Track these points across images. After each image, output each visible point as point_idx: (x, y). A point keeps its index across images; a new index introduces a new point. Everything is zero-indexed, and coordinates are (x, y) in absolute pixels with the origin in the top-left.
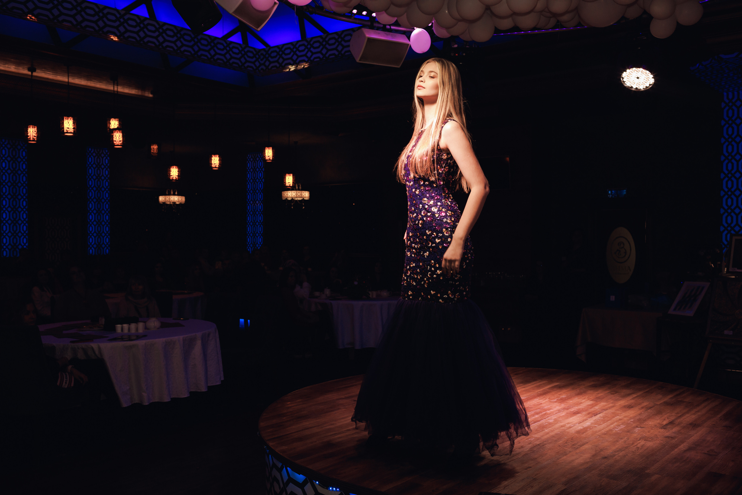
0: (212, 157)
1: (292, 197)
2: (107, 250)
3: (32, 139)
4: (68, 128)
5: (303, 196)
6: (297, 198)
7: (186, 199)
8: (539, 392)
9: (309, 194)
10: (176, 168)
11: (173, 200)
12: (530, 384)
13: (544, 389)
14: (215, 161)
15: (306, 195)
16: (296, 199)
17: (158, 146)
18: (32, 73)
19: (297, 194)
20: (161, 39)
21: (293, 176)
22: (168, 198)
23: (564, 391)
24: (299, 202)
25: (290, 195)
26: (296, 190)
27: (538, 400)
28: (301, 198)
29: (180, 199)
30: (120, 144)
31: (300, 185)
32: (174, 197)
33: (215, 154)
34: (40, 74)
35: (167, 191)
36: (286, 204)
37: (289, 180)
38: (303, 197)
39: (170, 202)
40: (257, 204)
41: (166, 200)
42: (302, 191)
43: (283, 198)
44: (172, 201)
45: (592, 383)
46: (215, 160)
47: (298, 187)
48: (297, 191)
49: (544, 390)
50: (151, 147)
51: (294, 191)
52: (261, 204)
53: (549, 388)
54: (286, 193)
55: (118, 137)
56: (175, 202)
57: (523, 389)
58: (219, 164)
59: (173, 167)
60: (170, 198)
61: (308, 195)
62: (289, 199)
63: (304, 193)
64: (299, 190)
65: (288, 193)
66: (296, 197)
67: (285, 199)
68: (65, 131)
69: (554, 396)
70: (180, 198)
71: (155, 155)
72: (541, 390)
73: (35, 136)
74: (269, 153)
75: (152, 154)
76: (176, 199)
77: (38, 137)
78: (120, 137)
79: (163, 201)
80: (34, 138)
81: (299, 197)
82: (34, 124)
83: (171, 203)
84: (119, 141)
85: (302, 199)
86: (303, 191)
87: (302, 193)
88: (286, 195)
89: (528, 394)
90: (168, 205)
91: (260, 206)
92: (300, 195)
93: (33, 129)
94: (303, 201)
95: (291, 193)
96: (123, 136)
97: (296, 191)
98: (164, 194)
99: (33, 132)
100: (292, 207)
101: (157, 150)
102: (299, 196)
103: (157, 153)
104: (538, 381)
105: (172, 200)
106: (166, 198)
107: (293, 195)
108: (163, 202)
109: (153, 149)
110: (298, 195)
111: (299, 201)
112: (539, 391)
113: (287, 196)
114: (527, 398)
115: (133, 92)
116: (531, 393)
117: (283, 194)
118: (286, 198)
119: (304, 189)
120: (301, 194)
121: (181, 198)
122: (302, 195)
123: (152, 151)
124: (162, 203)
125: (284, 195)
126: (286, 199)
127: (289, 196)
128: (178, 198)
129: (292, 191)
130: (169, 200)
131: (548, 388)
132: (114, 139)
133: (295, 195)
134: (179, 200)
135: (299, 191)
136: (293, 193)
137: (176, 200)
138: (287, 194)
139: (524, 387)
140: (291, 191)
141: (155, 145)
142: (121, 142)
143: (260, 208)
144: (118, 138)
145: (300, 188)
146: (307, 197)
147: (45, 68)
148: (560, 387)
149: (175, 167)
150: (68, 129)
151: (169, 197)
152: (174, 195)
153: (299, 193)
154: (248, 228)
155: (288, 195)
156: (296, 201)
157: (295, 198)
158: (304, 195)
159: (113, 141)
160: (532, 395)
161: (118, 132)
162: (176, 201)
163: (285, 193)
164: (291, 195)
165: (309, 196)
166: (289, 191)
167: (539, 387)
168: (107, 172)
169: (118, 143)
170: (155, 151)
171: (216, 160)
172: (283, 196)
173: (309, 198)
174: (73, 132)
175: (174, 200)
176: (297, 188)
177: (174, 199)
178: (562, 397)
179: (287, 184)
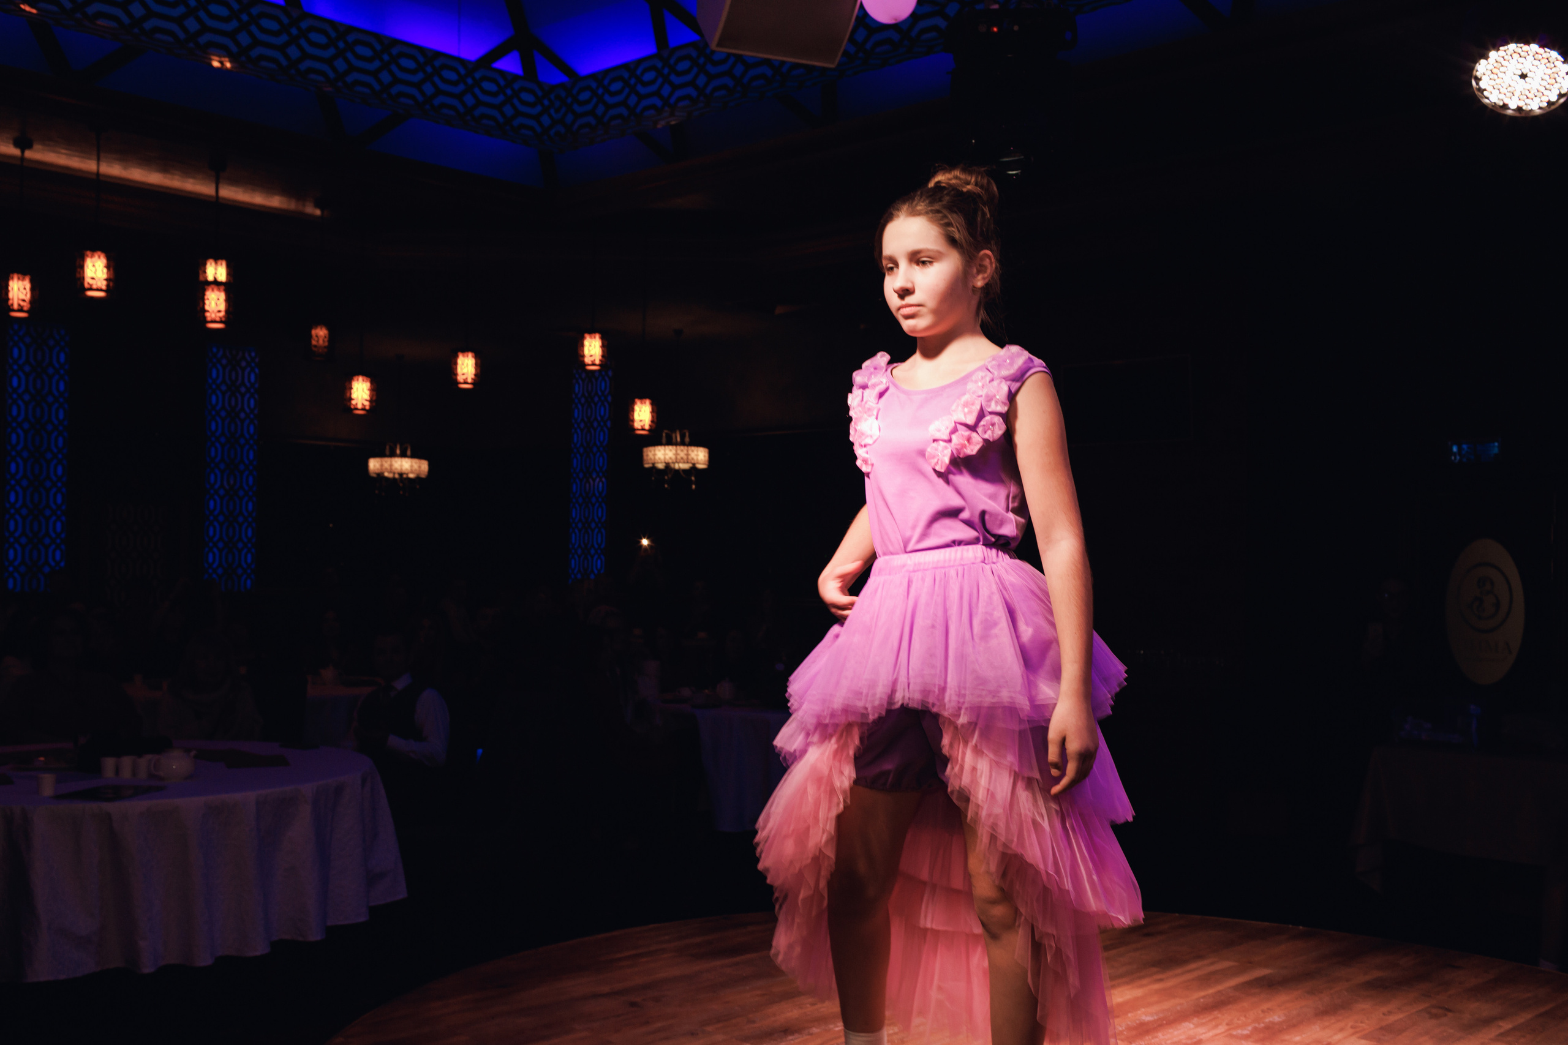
0: (457, 357)
1: (666, 461)
2: (249, 582)
3: (16, 306)
4: (93, 278)
5: (693, 459)
6: (676, 462)
7: (430, 465)
8: (1204, 997)
9: (707, 455)
10: (363, 381)
11: (399, 468)
12: (1179, 971)
13: (1220, 987)
14: (466, 367)
15: (700, 456)
16: (677, 466)
17: (329, 329)
18: (23, 152)
19: (676, 454)
20: (293, 52)
21: (652, 404)
22: (389, 463)
23: (1283, 997)
24: (684, 475)
25: (661, 455)
26: (676, 444)
27: (1192, 1026)
28: (688, 462)
29: (416, 466)
30: (218, 319)
31: (687, 434)
32: (401, 462)
33: (465, 350)
34: (38, 154)
35: (388, 447)
36: (653, 478)
37: (643, 414)
38: (693, 462)
39: (394, 473)
40: (594, 480)
41: (384, 468)
42: (689, 448)
43: (645, 462)
44: (396, 471)
45: (1377, 974)
46: (465, 365)
47: (683, 437)
48: (678, 447)
49: (1219, 992)
50: (311, 332)
51: (670, 447)
52: (603, 480)
53: (1236, 988)
54: (653, 452)
55: (215, 303)
56: (407, 474)
57: (1157, 986)
58: (475, 375)
59: (355, 378)
60: (394, 463)
61: (705, 456)
62: (661, 466)
63: (695, 452)
64: (683, 443)
65: (657, 452)
66: (674, 461)
67: (650, 465)
68: (86, 285)
69: (1245, 1016)
70: (416, 463)
71: (320, 351)
72: (1211, 991)
73: (24, 300)
74: (593, 349)
75: (314, 349)
76: (406, 466)
77: (32, 301)
78: (218, 302)
79: (378, 469)
80: (22, 303)
81: (682, 461)
82: (23, 273)
83: (397, 476)
84: (216, 311)
85: (690, 465)
86: (693, 448)
87: (690, 452)
88: (651, 455)
89: (1167, 1005)
90: (387, 479)
91: (601, 485)
92: (685, 457)
93: (20, 283)
94: (694, 469)
95: (662, 452)
96: (227, 300)
97: (674, 447)
98: (381, 454)
99: (19, 289)
100: (666, 486)
101: (326, 340)
102: (682, 458)
103: (325, 347)
104: (1206, 962)
105: (396, 469)
106: (384, 463)
107: (667, 457)
108: (377, 471)
109: (317, 336)
110: (679, 457)
111: (684, 471)
112: (1202, 994)
113: (655, 459)
114: (1158, 1020)
115: (275, 202)
116: (1177, 1001)
117: (645, 454)
118: (653, 464)
119: (695, 443)
120: (688, 455)
121: (418, 465)
122: (690, 457)
123: (314, 342)
124: (375, 475)
125: (647, 455)
126: (654, 468)
127: (659, 459)
128: (412, 462)
129: (667, 447)
130: (391, 469)
131: (1230, 988)
132: (207, 307)
133: (673, 457)
134: (414, 469)
135: (682, 448)
136: (667, 451)
137: (407, 469)
138: (655, 455)
139: (1161, 980)
140: (663, 447)
141: (321, 329)
142: (222, 314)
143: (600, 489)
144: (213, 304)
145: (687, 440)
146: (702, 462)
147: (51, 141)
148: (1270, 985)
149: (361, 378)
150: (91, 282)
151: (391, 462)
152: (403, 455)
153: (682, 451)
154: (573, 536)
155: (657, 457)
156: (677, 472)
157: (674, 463)
158: (695, 458)
159: (204, 311)
160: (1179, 1008)
161: (215, 290)
162: (406, 472)
163: (650, 451)
164: (662, 457)
165: (707, 458)
166: (659, 448)
167: (1206, 980)
168: (252, 402)
169: (213, 316)
170: (321, 342)
171: (467, 364)
172: (645, 457)
173: (707, 463)
174: (104, 287)
175: (401, 469)
176: (679, 439)
177: (401, 466)
178: (1270, 1022)
179: (637, 425)
